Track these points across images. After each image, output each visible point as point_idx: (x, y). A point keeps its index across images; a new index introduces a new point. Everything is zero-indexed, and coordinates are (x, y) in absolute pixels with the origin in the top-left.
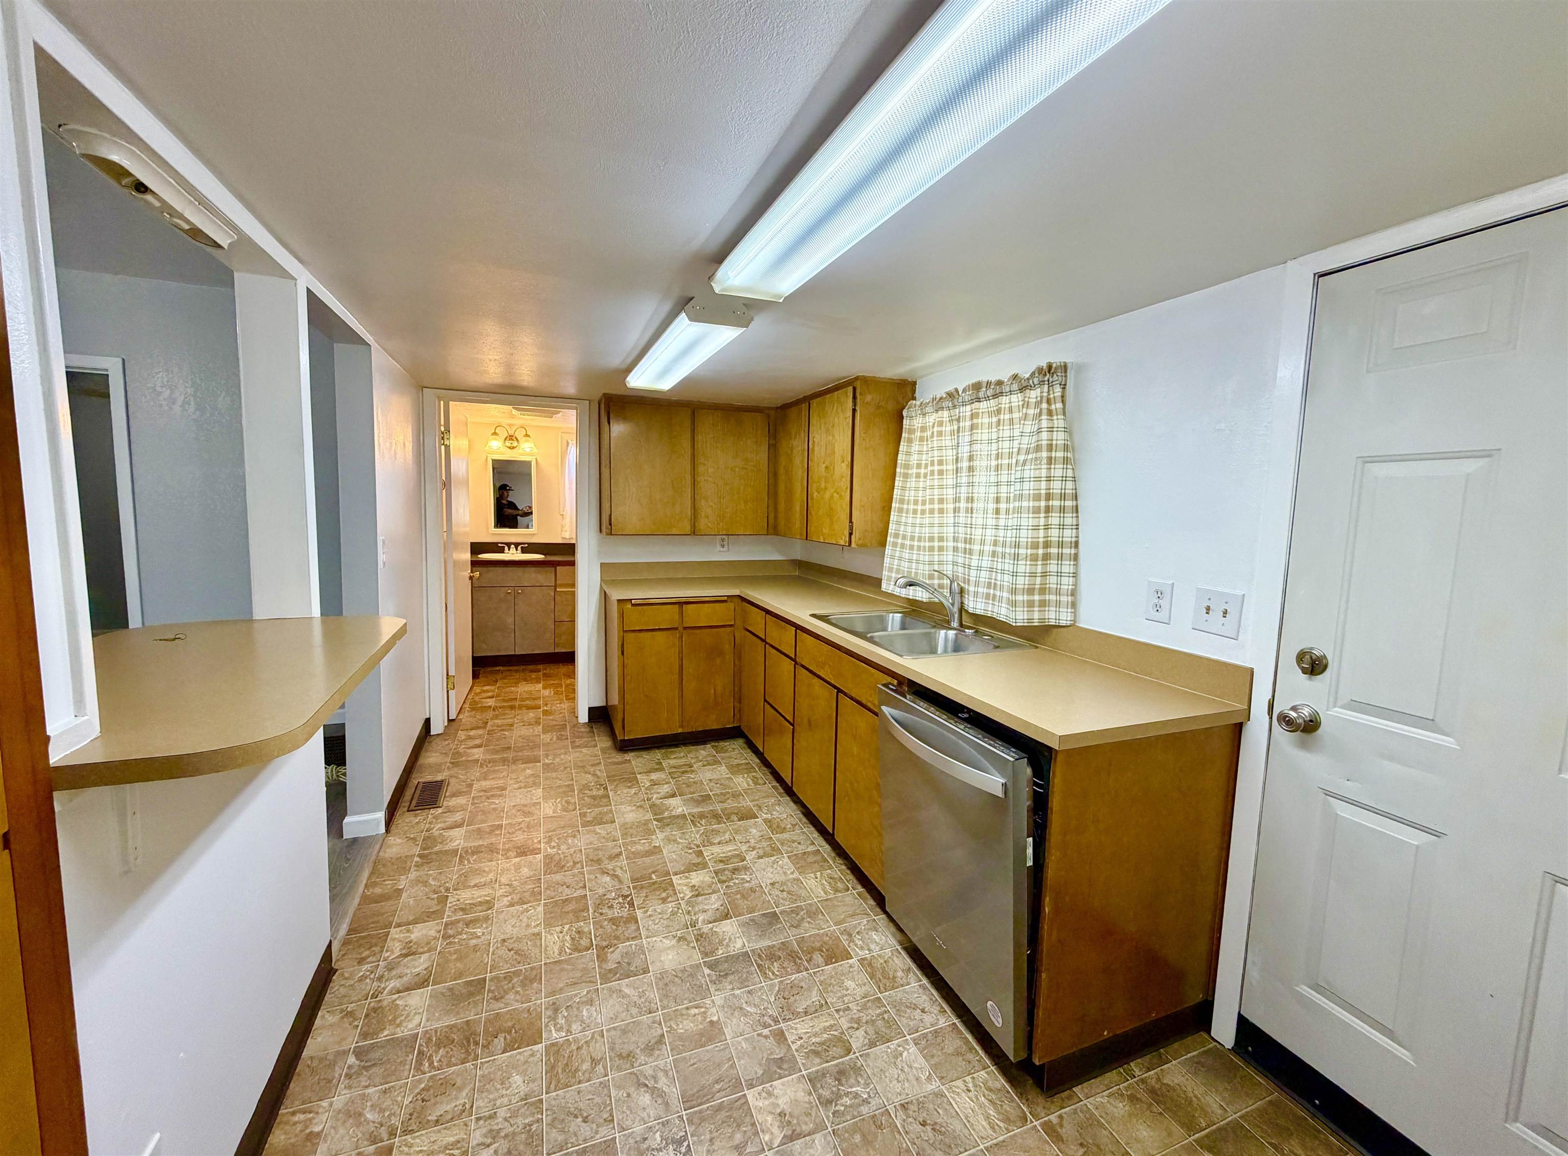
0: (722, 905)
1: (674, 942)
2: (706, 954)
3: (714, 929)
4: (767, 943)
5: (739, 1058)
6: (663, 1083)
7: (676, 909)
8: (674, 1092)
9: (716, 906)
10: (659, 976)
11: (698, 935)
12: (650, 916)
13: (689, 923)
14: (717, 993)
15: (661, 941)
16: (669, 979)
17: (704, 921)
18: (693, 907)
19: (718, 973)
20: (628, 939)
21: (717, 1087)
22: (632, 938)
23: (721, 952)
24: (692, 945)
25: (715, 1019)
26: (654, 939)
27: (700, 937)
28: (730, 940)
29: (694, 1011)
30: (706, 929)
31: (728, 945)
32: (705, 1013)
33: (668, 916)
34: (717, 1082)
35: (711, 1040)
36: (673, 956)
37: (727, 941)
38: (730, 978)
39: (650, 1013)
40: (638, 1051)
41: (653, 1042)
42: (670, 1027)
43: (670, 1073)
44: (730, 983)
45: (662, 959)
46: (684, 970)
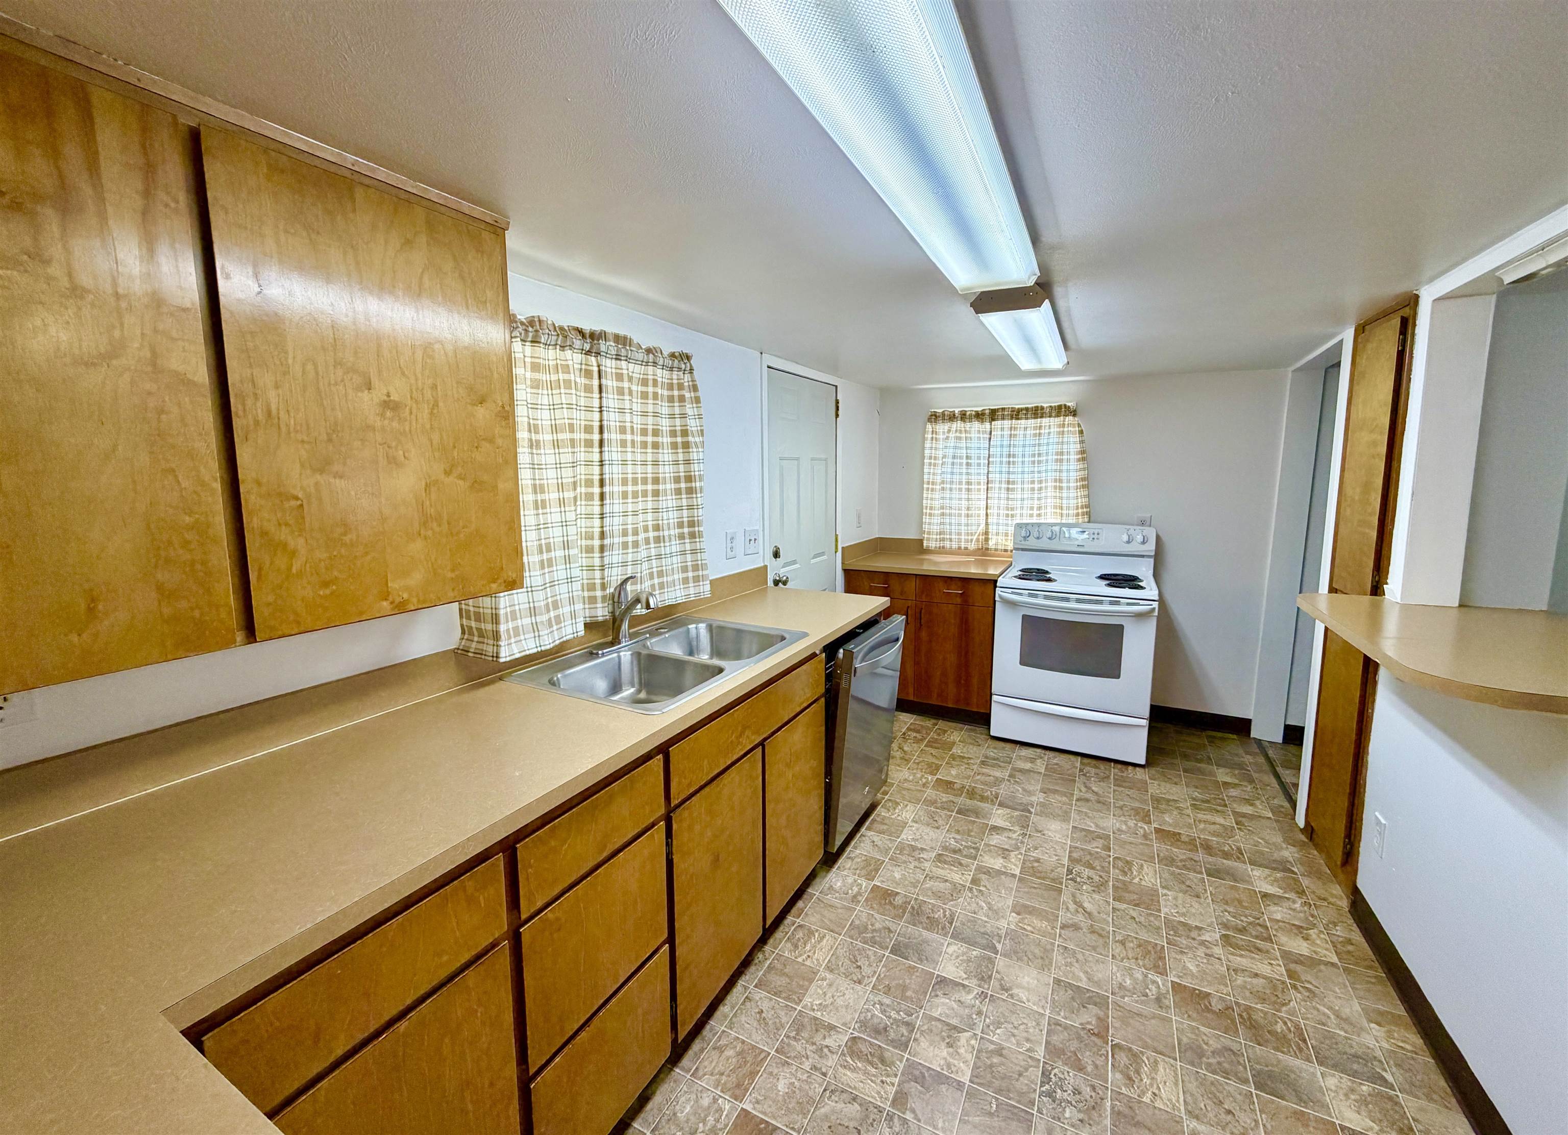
0: (937, 996)
1: (1015, 991)
2: (991, 961)
3: (965, 976)
4: (925, 933)
5: (1012, 889)
6: (1072, 907)
7: (991, 1027)
8: (1065, 897)
9: (943, 1000)
10: (1046, 970)
11: (985, 981)
12: (1028, 1040)
13: (987, 1000)
14: (1001, 927)
15: (1028, 1001)
16: (1037, 961)
17: (969, 992)
18: (970, 1017)
19: (990, 939)
20: (1066, 1028)
21: (1036, 886)
22: (1060, 1025)
23: (974, 953)
24: (998, 976)
25: (1013, 914)
26: (1035, 1008)
27: (984, 978)
28: (957, 957)
29: (1029, 928)
30: (973, 983)
31: (964, 954)
32: (1020, 922)
33: (1006, 1025)
34: (1035, 888)
35: (1025, 906)
36: (1023, 977)
37: (961, 958)
38: (982, 930)
39: (1066, 947)
40: (1084, 930)
41: (1071, 929)
42: (1052, 929)
43: (1064, 907)
44: (985, 926)
45: (1036, 982)
46: (1019, 959)
